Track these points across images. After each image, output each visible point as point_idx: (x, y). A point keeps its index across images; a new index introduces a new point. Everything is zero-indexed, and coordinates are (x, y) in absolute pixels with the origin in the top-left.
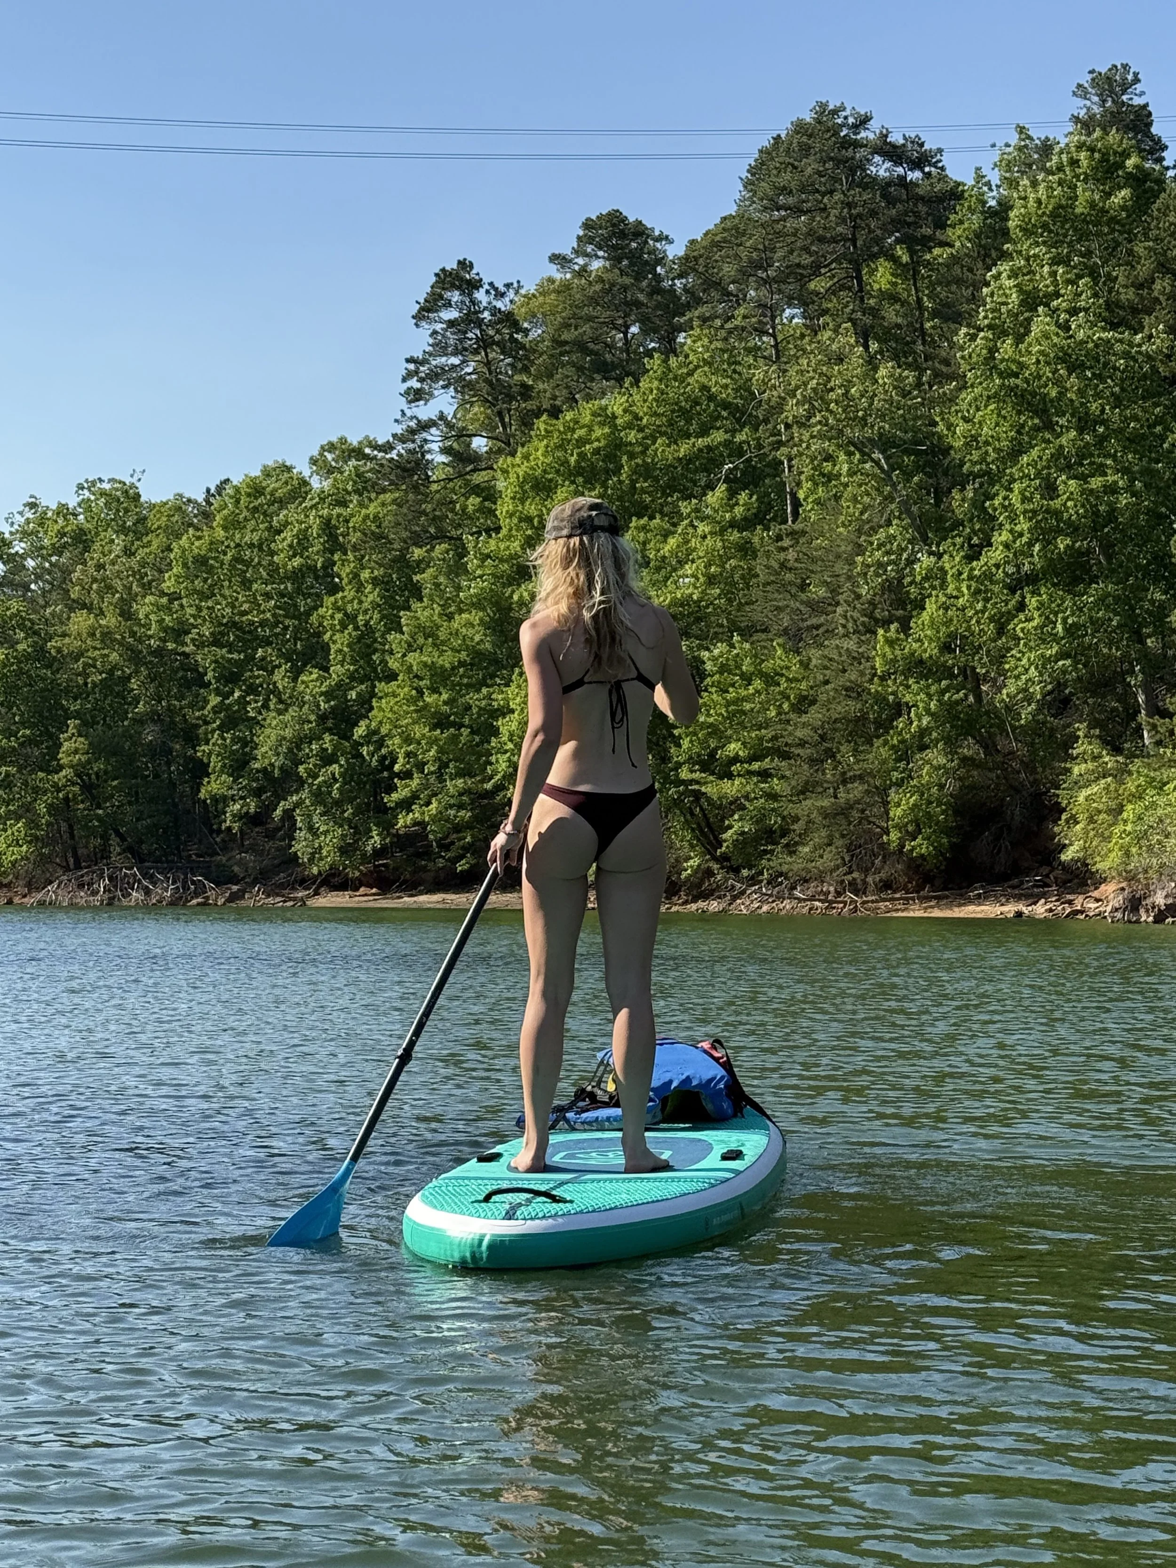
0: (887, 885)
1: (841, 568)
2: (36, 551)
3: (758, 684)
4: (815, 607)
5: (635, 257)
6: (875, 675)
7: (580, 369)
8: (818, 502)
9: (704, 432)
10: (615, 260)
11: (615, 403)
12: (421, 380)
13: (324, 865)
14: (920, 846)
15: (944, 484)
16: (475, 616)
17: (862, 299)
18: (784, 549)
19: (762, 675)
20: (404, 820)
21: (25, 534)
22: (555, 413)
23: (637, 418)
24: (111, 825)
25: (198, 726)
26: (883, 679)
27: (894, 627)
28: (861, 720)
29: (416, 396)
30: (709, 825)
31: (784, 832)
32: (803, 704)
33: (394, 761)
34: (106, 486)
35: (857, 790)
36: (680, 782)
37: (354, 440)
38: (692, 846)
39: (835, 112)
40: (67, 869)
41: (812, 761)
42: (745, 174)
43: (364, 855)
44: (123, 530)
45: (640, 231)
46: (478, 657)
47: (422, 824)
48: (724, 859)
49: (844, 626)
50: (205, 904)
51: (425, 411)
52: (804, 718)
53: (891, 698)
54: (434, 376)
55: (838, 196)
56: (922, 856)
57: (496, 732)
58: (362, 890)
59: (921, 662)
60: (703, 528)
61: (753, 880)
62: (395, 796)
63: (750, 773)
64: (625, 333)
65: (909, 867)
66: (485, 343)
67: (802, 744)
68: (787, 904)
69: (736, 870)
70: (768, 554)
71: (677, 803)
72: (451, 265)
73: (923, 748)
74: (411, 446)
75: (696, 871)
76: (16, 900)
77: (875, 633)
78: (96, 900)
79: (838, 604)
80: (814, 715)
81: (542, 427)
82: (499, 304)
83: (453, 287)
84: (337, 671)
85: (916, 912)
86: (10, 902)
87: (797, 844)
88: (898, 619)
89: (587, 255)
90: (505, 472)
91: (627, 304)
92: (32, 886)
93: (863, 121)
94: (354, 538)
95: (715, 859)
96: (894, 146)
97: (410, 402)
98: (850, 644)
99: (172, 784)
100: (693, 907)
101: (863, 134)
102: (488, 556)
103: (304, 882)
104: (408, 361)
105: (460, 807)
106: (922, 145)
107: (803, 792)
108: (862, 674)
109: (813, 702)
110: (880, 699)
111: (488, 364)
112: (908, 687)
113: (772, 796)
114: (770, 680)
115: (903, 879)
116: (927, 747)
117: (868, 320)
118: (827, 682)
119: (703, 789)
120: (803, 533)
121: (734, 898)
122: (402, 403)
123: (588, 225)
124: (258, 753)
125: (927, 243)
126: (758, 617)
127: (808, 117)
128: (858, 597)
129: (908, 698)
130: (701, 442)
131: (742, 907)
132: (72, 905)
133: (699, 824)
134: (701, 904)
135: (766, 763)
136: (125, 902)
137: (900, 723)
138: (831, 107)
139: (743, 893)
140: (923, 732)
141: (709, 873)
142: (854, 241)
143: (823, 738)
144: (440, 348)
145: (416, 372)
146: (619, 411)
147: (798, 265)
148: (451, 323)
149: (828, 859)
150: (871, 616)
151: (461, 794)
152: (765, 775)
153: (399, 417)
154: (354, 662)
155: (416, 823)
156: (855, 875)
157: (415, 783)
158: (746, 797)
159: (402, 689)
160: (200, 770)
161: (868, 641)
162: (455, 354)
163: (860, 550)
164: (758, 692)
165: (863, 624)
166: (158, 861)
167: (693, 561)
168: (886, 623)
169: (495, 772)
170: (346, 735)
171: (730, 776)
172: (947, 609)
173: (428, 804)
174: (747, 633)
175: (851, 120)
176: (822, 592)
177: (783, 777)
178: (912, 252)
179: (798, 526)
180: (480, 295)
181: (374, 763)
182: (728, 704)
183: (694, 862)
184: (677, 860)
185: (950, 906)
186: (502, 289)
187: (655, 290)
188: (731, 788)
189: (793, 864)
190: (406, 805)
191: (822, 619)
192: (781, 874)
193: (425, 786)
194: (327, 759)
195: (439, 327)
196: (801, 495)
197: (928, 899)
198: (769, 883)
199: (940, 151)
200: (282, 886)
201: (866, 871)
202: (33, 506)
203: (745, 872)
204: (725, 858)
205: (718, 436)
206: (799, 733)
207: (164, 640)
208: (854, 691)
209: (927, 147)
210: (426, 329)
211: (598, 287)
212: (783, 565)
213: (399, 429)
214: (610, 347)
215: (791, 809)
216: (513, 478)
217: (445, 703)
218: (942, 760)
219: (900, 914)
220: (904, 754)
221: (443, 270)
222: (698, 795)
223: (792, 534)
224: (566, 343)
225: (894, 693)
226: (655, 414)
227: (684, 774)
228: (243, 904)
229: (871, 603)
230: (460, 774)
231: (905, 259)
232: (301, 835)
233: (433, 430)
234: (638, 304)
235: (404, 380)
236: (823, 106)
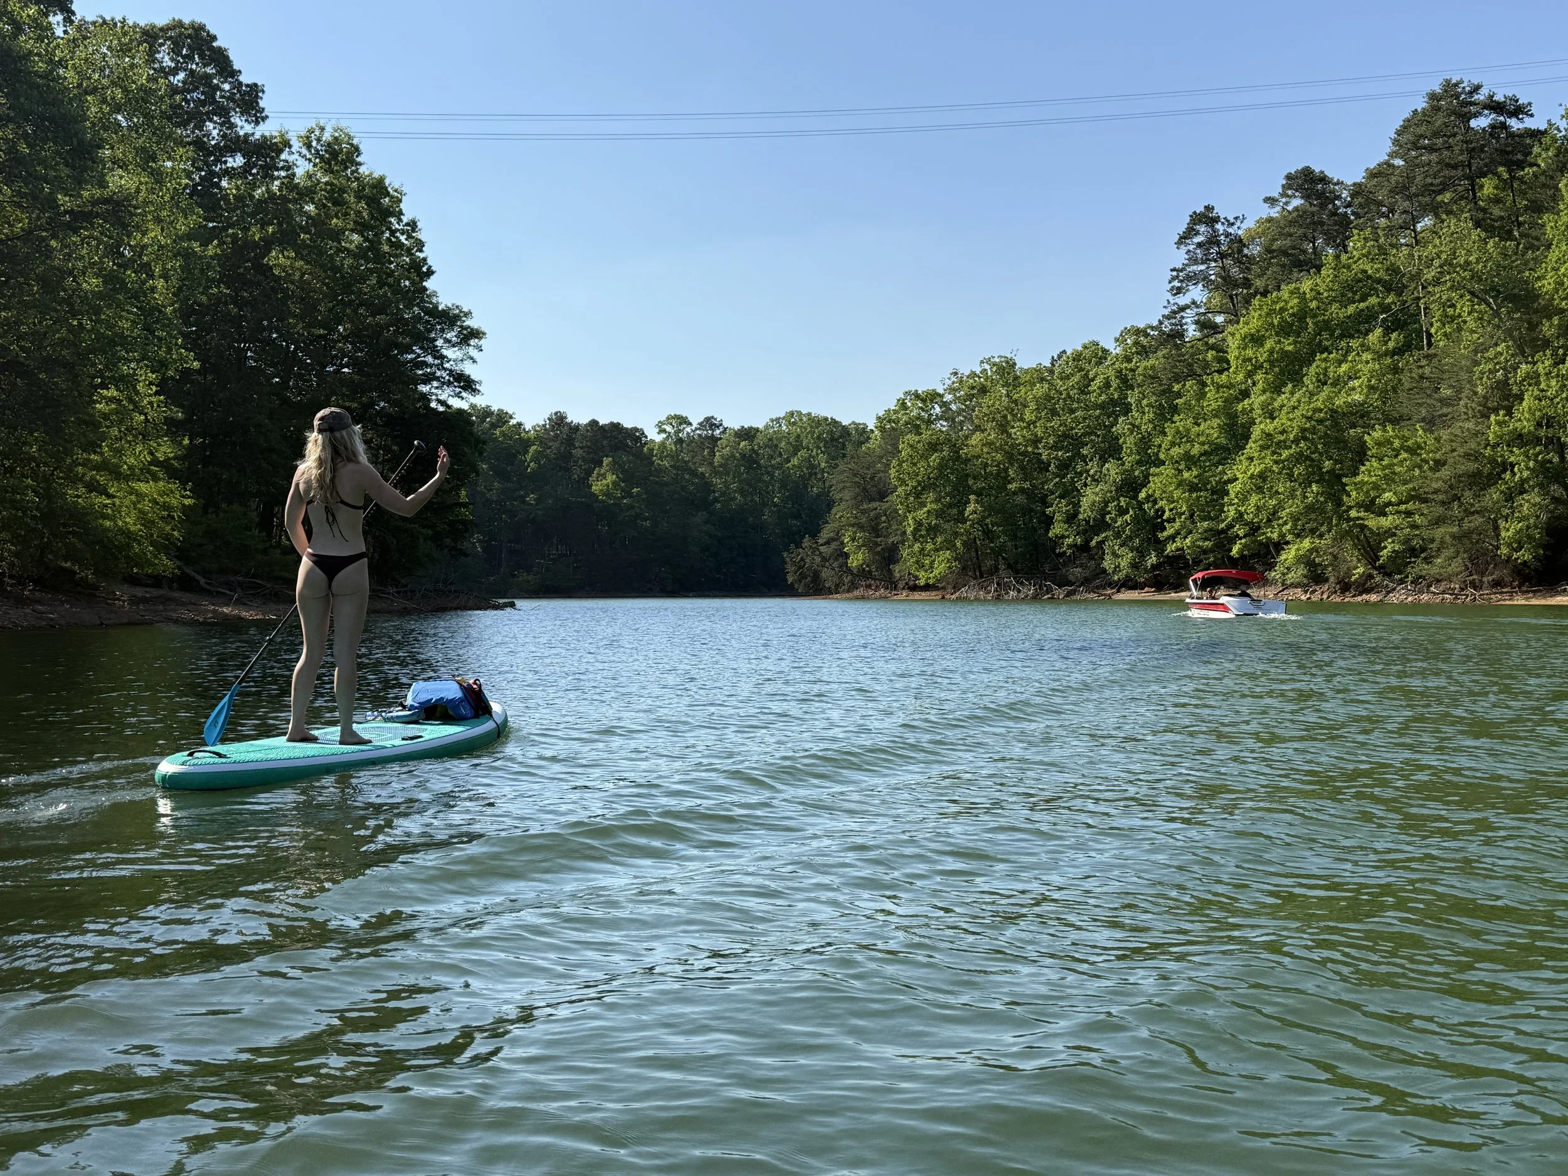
0: (1497, 584)
1: (1464, 376)
2: (957, 399)
3: (1404, 455)
4: (1444, 402)
5: (1321, 195)
6: (1488, 445)
7: (1283, 266)
8: (1445, 335)
9: (1363, 299)
10: (1306, 197)
11: (1306, 286)
12: (1181, 281)
13: (1121, 575)
14: (1524, 555)
15: (1535, 318)
16: (1216, 422)
17: (1476, 203)
18: (1421, 367)
19: (1409, 450)
20: (1171, 548)
21: (952, 390)
22: (1265, 294)
23: (1319, 293)
24: (997, 552)
25: (1047, 496)
26: (1494, 447)
27: (1502, 412)
28: (1478, 474)
29: (1178, 291)
30: (1370, 546)
31: (1423, 550)
32: (1439, 464)
33: (1164, 512)
34: (997, 360)
35: (1478, 520)
36: (1349, 519)
37: (1142, 326)
38: (1359, 561)
39: (1456, 85)
40: (975, 579)
41: (1443, 503)
42: (1393, 136)
43: (1146, 570)
44: (1006, 385)
45: (1323, 179)
46: (1216, 449)
47: (1182, 549)
48: (1381, 569)
49: (1465, 413)
50: (1052, 598)
51: (1183, 300)
52: (1437, 475)
53: (1499, 460)
54: (1189, 278)
55: (1459, 137)
56: (1525, 562)
57: (1227, 494)
58: (1146, 589)
59: (1520, 436)
60: (1367, 356)
61: (1401, 581)
62: (1165, 534)
63: (1398, 512)
64: (1314, 244)
65: (1513, 571)
66: (1222, 256)
67: (1436, 492)
68: (1425, 597)
69: (1389, 575)
70: (1410, 371)
71: (1348, 533)
72: (1200, 209)
73: (1522, 492)
74: (1174, 321)
75: (1361, 576)
76: (947, 596)
77: (1489, 418)
78: (989, 597)
79: (1460, 399)
80: (1445, 472)
81: (1257, 303)
82: (1230, 230)
83: (1200, 222)
84: (1129, 460)
85: (1520, 601)
86: (943, 598)
87: (1432, 557)
88: (1504, 408)
89: (1288, 196)
90: (1233, 335)
91: (1314, 223)
92: (956, 588)
93: (1477, 89)
94: (1140, 379)
95: (1374, 568)
96: (1498, 103)
97: (1175, 295)
98: (1470, 425)
99: (1035, 530)
100: (1359, 599)
101: (1476, 97)
102: (1222, 386)
103: (1111, 585)
104: (1172, 270)
105: (1206, 539)
106: (1517, 101)
107: (1437, 523)
108: (1479, 444)
109: (1444, 464)
110: (1492, 460)
111: (1223, 268)
112: (1512, 452)
113: (1414, 526)
114: (1413, 451)
115: (1508, 579)
116: (1525, 492)
117: (1481, 215)
118: (1453, 450)
119: (1366, 523)
120: (1435, 355)
121: (1388, 593)
122: (1169, 296)
123: (1289, 177)
124: (1081, 510)
125: (1521, 165)
126: (1405, 411)
127: (1438, 89)
128: (1476, 393)
129: (1512, 459)
130: (1362, 305)
131: (1394, 598)
132: (977, 599)
133: (1363, 546)
134: (1365, 596)
135: (1410, 506)
136: (1006, 597)
137: (1507, 476)
138: (1454, 81)
139: (1394, 589)
140: (1523, 481)
141: (1371, 577)
142: (1470, 166)
143: (1451, 487)
144: (1194, 261)
145: (1178, 277)
146: (1308, 291)
147: (1432, 184)
148: (1199, 245)
149: (1456, 566)
150: (1485, 406)
151: (1206, 531)
152: (1409, 514)
153: (1166, 304)
154: (1139, 453)
155: (1178, 549)
156: (1475, 577)
157: (1177, 525)
158: (1396, 528)
159: (1167, 470)
160: (1049, 521)
161: (1483, 423)
162: (1202, 263)
163: (1477, 363)
164: (1405, 459)
165: (1479, 411)
166: (1026, 573)
167: (1360, 378)
168: (1496, 411)
169: (1227, 517)
170: (1135, 497)
171: (1385, 515)
172: (1540, 400)
173: (1185, 538)
174: (1395, 422)
175: (1468, 89)
176: (1449, 392)
177: (1422, 514)
178: (1510, 171)
179: (1432, 351)
180: (1219, 226)
181: (1152, 512)
182: (1384, 468)
183: (1361, 570)
184: (1348, 569)
185: (1545, 598)
186: (1232, 220)
187: (1334, 214)
188: (1386, 522)
189: (1432, 570)
190: (1172, 538)
191: (1450, 410)
192: (1421, 577)
193: (1183, 527)
194: (1122, 512)
195: (1191, 247)
196: (1433, 331)
197: (1527, 592)
198: (1412, 582)
199: (1530, 104)
200: (1098, 587)
201: (1483, 574)
202: (956, 374)
203: (1397, 577)
204: (1382, 567)
205: (1373, 300)
206: (1435, 485)
207: (1026, 446)
208: (1474, 456)
209: (1520, 102)
210: (1184, 249)
211: (1294, 215)
212: (1422, 377)
213: (1166, 312)
214: (1304, 252)
215: (1426, 534)
216: (1238, 336)
217: (1195, 477)
218: (1538, 500)
219: (1508, 602)
220: (1509, 497)
221: (1195, 213)
222: (1363, 527)
223: (1427, 357)
224: (1274, 251)
225: (1502, 456)
226: (1332, 290)
227: (1353, 513)
228: (1074, 598)
229: (1485, 397)
230: (1203, 519)
231: (1506, 176)
232: (1107, 557)
233: (1188, 311)
234: (1322, 223)
235: (1170, 282)
236: (1448, 81)
